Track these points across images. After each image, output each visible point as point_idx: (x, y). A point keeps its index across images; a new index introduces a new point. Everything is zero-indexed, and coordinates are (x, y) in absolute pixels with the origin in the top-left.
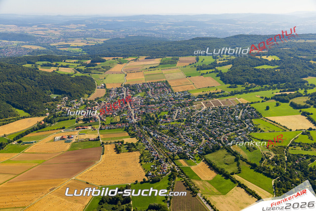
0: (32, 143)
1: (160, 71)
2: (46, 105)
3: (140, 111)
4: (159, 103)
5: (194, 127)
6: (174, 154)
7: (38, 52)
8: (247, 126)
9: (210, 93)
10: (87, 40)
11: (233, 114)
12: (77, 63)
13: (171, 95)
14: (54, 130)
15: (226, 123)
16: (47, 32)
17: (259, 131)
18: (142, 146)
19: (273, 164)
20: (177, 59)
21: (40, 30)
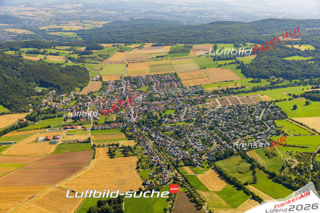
0: (11, 143)
1: (169, 61)
2: (30, 99)
3: (141, 108)
4: (165, 100)
5: (205, 128)
6: (177, 159)
7: (24, 36)
8: (269, 128)
9: (227, 89)
10: (83, 23)
11: (253, 114)
12: (69, 50)
13: (179, 90)
14: (37, 129)
15: (243, 124)
16: (37, 13)
17: (283, 134)
18: (140, 150)
19: (295, 174)
20: (191, 47)
21: (28, 11)
